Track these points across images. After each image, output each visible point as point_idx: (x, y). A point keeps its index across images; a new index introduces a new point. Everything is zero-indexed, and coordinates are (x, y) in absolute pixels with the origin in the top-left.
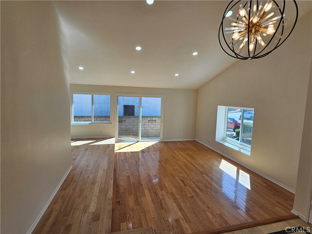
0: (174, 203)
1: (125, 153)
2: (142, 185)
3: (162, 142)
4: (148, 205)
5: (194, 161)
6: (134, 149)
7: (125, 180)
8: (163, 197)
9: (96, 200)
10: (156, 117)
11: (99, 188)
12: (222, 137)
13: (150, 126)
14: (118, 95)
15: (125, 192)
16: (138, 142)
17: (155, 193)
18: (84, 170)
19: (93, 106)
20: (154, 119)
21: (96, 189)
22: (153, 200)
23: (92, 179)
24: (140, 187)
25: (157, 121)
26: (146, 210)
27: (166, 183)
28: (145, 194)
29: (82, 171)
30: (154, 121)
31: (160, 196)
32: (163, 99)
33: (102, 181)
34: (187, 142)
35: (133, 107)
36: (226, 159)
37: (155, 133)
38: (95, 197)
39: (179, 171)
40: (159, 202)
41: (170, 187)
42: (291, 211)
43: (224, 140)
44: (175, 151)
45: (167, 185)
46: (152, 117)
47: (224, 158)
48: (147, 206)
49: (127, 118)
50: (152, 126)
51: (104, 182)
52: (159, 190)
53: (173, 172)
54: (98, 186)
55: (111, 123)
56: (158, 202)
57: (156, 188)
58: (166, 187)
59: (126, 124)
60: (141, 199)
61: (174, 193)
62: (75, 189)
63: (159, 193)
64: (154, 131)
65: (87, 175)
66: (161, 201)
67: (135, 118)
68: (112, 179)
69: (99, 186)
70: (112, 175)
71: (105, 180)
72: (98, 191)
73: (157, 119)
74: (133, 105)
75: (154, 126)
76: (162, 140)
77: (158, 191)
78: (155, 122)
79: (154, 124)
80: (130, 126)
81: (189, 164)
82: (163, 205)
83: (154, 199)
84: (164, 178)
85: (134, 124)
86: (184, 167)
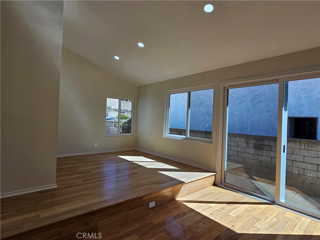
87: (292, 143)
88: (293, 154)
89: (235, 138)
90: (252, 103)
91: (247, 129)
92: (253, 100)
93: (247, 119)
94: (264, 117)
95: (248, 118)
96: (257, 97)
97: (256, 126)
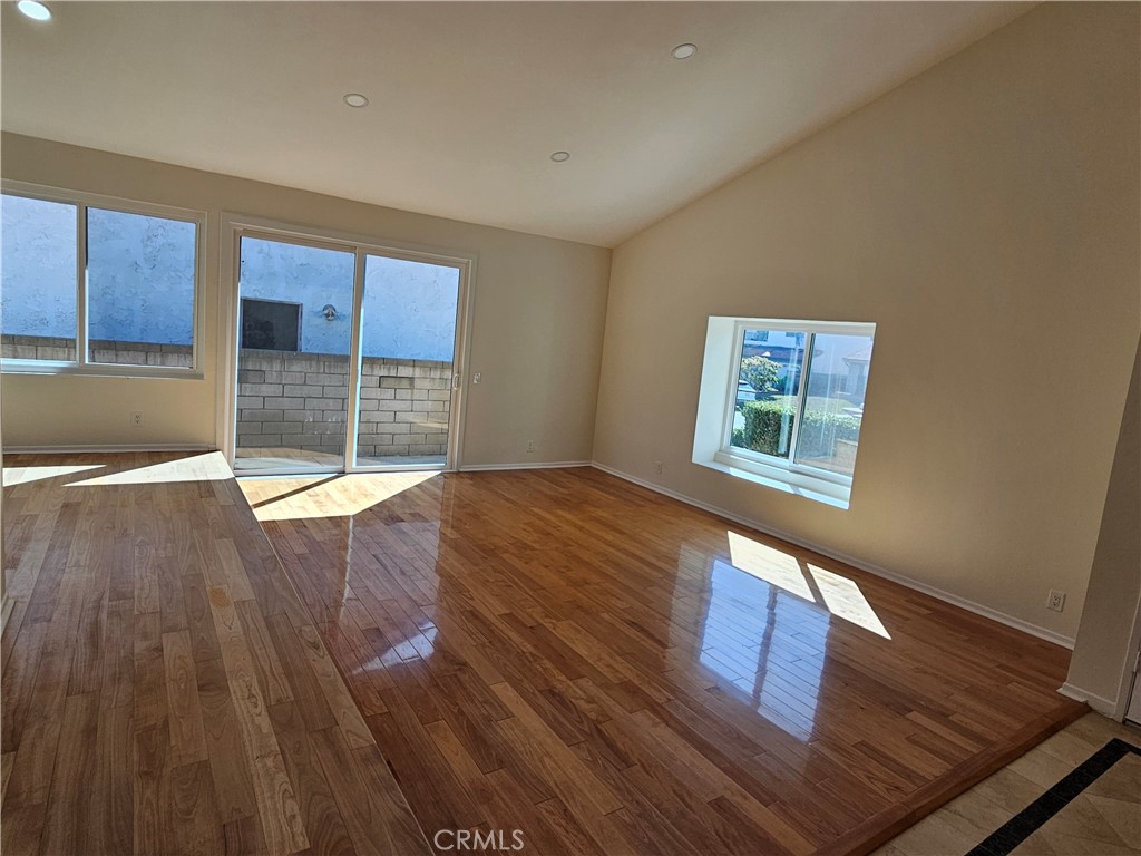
0: (663, 725)
1: (299, 524)
2: (465, 664)
3: (458, 473)
4: (548, 754)
5: (636, 544)
6: (340, 506)
7: (362, 650)
8: (594, 706)
9: (282, 776)
10: (414, 363)
11: (261, 703)
12: (716, 447)
13: (385, 405)
14: (241, 226)
15: (394, 709)
16: (342, 473)
17: (554, 694)
18: (104, 616)
19: (87, 272)
20: (405, 371)
21: (251, 714)
22: (556, 727)
23: (190, 661)
24: (465, 677)
25: (417, 383)
26: (552, 784)
27: (574, 643)
28: (501, 705)
29: (96, 625)
30: (405, 383)
31: (582, 705)
32: (466, 279)
33: (267, 668)
34: (566, 475)
35: (294, 311)
36: (742, 529)
37: (405, 440)
38: (269, 762)
39: (598, 587)
40: (596, 735)
41: (600, 659)
42: (1060, 690)
43: (720, 456)
44: (534, 509)
45: (583, 652)
46: (398, 363)
47: (735, 527)
48: (546, 760)
49: (270, 359)
50: (397, 405)
51: (278, 669)
52: (563, 678)
53: (580, 595)
54: (251, 696)
55: (201, 377)
56: (591, 735)
57: (541, 669)
58: (583, 661)
59: (265, 389)
60: (494, 730)
61: (636, 682)
62: (90, 731)
63: (571, 691)
64: (405, 428)
65: (140, 646)
66: (599, 731)
67: (314, 364)
68: (317, 648)
69: (256, 690)
70: (307, 629)
71: (274, 656)
72: (265, 723)
73: (418, 372)
74: (295, 300)
75: (406, 405)
76: (458, 466)
77: (559, 686)
78: (412, 387)
79: (403, 394)
80: (286, 403)
81: (624, 557)
82: (620, 745)
83: (561, 724)
84: (553, 624)
85: (306, 391)
86: (613, 571)
87: (304, 362)
88: (305, 384)
89: (162, 356)
90: (146, 246)
91: (130, 325)
92: (149, 238)
93: (128, 295)
94: (185, 294)
95: (134, 291)
96: (161, 231)
97: (161, 319)
